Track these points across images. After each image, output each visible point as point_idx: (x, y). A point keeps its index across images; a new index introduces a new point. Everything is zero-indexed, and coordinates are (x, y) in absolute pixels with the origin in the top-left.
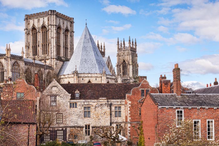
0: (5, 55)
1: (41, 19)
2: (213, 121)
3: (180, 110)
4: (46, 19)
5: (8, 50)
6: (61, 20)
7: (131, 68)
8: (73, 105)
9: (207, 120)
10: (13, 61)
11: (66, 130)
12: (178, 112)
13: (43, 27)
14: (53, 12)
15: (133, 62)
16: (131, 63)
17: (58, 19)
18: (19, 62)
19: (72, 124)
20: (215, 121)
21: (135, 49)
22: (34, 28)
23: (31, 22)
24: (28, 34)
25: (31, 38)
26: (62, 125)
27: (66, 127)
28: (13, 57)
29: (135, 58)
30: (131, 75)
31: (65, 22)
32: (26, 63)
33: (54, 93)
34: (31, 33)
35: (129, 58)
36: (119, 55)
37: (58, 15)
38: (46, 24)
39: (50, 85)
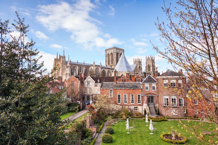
0: (93, 65)
1: (111, 51)
2: (127, 94)
3: (111, 90)
4: (112, 50)
5: (94, 63)
6: (119, 50)
7: (151, 68)
8: (96, 86)
9: (124, 94)
10: (96, 67)
11: (93, 96)
12: (110, 91)
13: (112, 53)
14: (115, 47)
15: (153, 65)
16: (152, 66)
17: (117, 50)
18: (98, 67)
19: (95, 93)
20: (128, 95)
21: (154, 60)
22: (108, 54)
23: (107, 52)
24: (106, 56)
25: (107, 58)
26: (91, 94)
27: (93, 94)
28: (96, 66)
29: (154, 64)
30: (152, 71)
31: (121, 51)
32: (102, 68)
33: (89, 81)
34: (107, 56)
35: (151, 64)
36: (146, 63)
37: (117, 49)
38: (113, 52)
39: (88, 78)
